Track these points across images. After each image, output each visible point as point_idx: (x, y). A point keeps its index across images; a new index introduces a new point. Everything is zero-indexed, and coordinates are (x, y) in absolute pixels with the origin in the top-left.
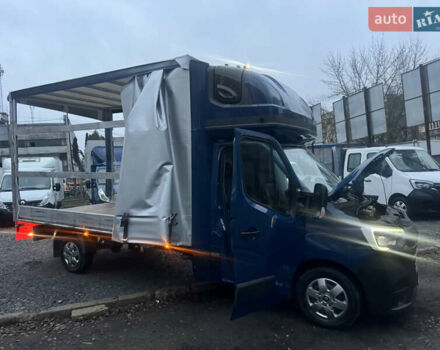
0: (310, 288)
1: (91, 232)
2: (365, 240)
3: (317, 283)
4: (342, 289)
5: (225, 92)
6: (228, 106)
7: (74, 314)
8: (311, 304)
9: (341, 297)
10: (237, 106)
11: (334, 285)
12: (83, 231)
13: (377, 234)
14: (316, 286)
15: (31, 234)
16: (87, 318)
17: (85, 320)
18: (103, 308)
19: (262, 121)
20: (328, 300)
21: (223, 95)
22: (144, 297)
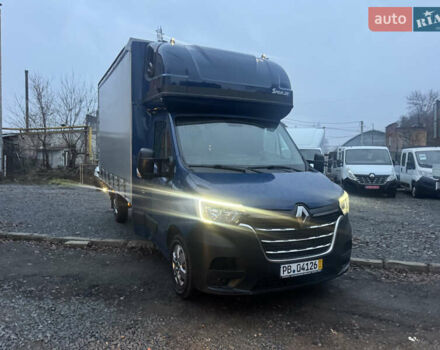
3: (176, 250)
4: (185, 258)
5: (150, 67)
7: (68, 242)
10: (153, 78)
11: (182, 252)
14: (176, 253)
17: (69, 247)
18: (86, 243)
19: (159, 91)
20: (179, 267)
21: (149, 71)
22: (118, 243)
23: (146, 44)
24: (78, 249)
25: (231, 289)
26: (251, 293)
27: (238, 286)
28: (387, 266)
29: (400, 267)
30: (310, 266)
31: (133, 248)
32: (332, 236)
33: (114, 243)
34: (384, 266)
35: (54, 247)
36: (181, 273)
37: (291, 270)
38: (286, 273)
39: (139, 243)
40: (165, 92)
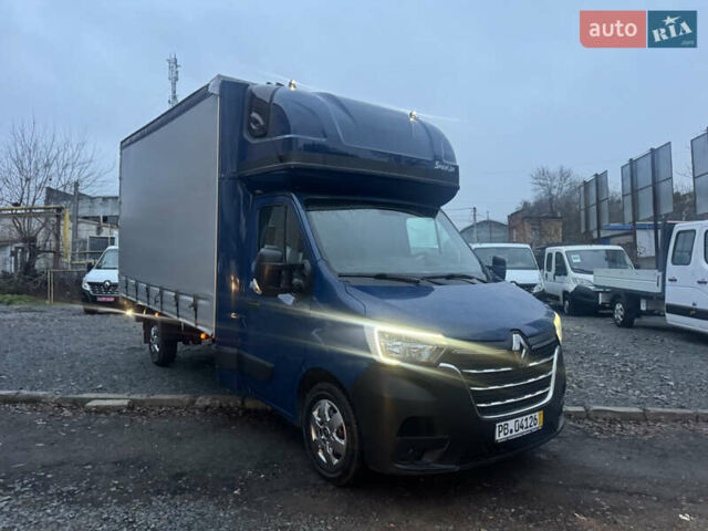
0: (315, 413)
2: (368, 350)
4: (342, 421)
5: (256, 122)
6: (256, 141)
7: (91, 403)
8: (314, 437)
9: (340, 432)
10: (264, 140)
11: (335, 411)
13: (382, 334)
16: (99, 411)
17: (95, 411)
18: (126, 403)
19: (281, 159)
20: (327, 436)
21: (254, 127)
22: (179, 400)
23: (244, 86)
24: (112, 414)
25: (428, 464)
26: (458, 468)
27: (440, 461)
28: (592, 415)
29: (609, 415)
30: (529, 421)
31: (207, 407)
32: (551, 376)
33: (172, 400)
34: (587, 415)
35: (67, 413)
36: (334, 444)
37: (509, 429)
38: (502, 436)
39: (214, 399)
40: (293, 163)
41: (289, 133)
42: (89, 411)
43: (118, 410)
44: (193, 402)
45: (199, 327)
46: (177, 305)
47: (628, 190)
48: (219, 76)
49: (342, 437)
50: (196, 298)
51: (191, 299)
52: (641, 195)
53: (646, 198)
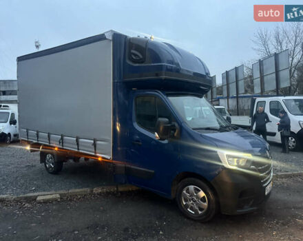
0: (184, 192)
1: (59, 148)
3: (188, 189)
4: (204, 194)
5: (135, 55)
6: (137, 65)
7: (38, 199)
8: (184, 203)
9: (203, 199)
10: (143, 65)
11: (199, 191)
12: (54, 147)
14: (188, 191)
15: (28, 148)
16: (45, 202)
17: (44, 202)
18: (58, 196)
19: (157, 75)
20: (195, 201)
21: (134, 57)
22: (85, 191)
31: (101, 193)
36: (200, 205)
38: (267, 192)
39: (103, 188)
40: (163, 77)
41: (160, 62)
42: (40, 203)
43: (56, 200)
44: (92, 191)
45: (98, 155)
46: (78, 144)
47: (226, 83)
48: (112, 31)
49: (205, 201)
50: (95, 140)
51: (92, 141)
52: (230, 85)
53: (233, 87)
